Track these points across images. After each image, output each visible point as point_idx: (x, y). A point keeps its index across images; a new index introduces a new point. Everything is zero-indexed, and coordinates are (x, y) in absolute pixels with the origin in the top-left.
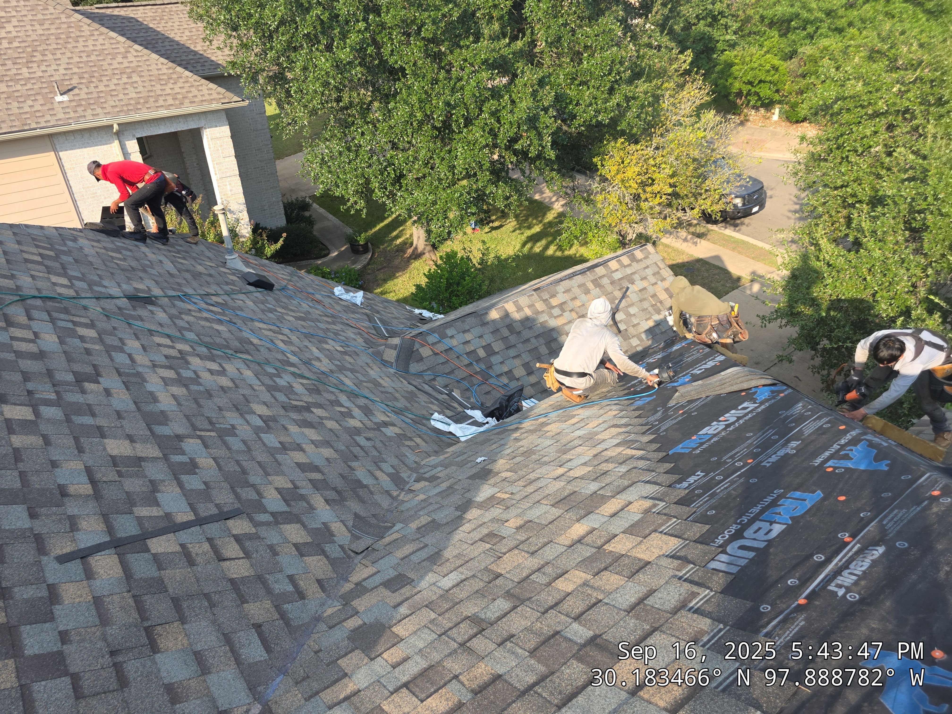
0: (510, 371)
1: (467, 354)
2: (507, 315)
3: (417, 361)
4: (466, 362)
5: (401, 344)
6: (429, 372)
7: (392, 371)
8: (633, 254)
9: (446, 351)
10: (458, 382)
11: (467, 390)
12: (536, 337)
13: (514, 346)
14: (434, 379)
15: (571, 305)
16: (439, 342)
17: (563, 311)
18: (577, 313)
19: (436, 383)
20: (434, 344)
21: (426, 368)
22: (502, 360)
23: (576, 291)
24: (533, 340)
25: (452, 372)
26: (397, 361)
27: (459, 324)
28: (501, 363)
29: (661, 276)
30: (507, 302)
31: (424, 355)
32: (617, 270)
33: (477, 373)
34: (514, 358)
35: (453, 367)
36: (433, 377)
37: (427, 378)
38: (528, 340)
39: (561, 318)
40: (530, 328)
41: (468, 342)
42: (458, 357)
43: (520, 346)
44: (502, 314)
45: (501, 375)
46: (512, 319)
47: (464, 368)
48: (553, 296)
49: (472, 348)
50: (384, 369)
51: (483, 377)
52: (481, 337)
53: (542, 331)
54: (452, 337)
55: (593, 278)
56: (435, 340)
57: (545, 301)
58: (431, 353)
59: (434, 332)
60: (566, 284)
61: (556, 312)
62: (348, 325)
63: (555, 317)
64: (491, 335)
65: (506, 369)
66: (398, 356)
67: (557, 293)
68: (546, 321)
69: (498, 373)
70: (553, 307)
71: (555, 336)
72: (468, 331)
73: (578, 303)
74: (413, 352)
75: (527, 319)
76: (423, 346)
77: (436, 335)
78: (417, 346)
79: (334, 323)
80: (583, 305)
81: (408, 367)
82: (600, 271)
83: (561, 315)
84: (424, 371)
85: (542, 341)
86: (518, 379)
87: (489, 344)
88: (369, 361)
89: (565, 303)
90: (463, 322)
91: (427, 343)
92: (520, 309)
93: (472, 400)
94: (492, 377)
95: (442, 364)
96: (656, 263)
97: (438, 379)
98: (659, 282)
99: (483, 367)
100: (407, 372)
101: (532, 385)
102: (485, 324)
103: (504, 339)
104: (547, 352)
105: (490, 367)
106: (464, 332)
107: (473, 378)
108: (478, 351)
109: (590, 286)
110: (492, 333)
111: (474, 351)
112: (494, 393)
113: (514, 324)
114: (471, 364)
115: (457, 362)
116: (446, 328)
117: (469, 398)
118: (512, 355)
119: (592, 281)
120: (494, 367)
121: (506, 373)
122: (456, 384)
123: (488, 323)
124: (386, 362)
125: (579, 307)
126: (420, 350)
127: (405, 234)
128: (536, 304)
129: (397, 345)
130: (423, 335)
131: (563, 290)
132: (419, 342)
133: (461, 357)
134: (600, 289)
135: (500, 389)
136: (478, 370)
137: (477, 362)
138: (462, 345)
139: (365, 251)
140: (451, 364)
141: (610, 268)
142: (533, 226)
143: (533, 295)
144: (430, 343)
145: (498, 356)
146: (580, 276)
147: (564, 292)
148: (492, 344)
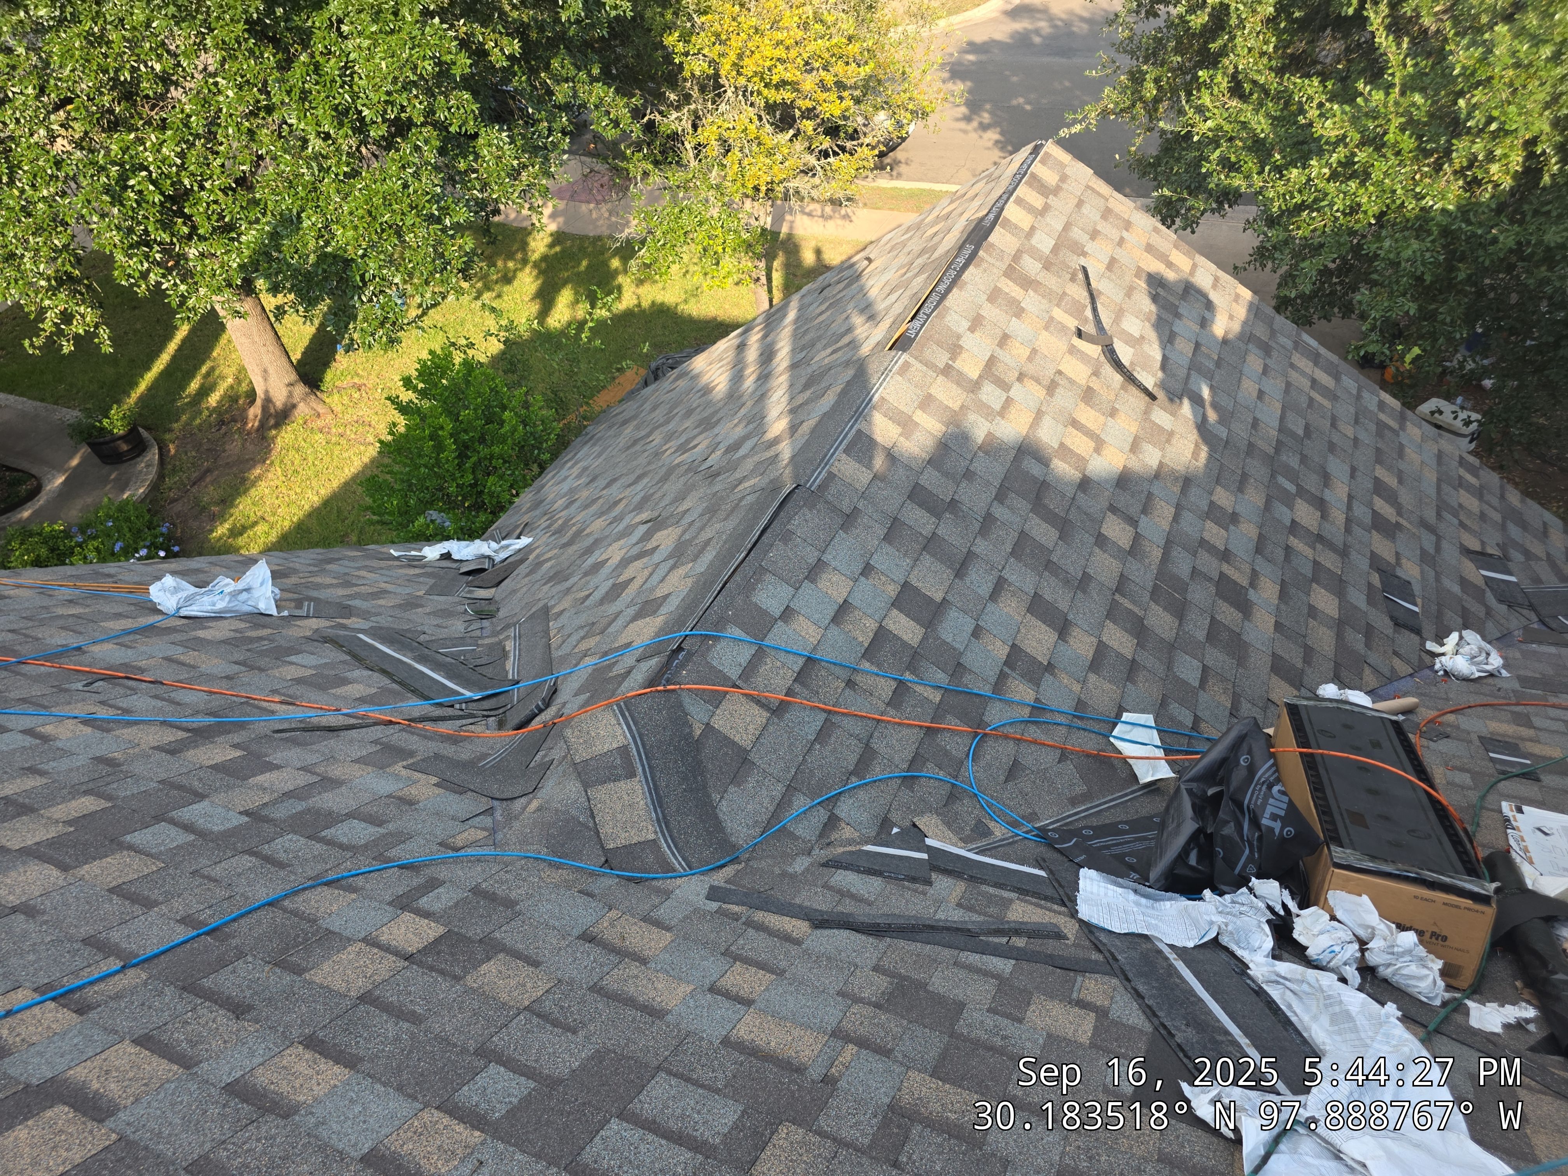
0: (1015, 651)
1: (869, 653)
3: (736, 779)
4: (886, 688)
5: (639, 737)
6: (801, 803)
8: (1034, 176)
9: (801, 677)
10: (909, 781)
11: (954, 795)
12: (1001, 497)
13: (970, 555)
14: (832, 822)
15: (1009, 360)
16: (760, 654)
17: (1005, 386)
18: (1038, 381)
19: (847, 832)
20: (749, 671)
21: (778, 790)
22: (970, 622)
23: (994, 315)
24: (999, 511)
25: (867, 756)
26: (664, 822)
27: (777, 553)
28: (977, 632)
29: (1118, 217)
30: (860, 413)
31: (744, 739)
32: (1033, 228)
33: (939, 712)
34: (994, 596)
35: (860, 730)
36: (822, 815)
37: (806, 830)
38: (988, 522)
39: (1012, 410)
40: (969, 474)
41: (844, 608)
42: (850, 684)
43: (981, 547)
45: (1002, 677)
46: (908, 467)
47: (892, 715)
48: (955, 349)
49: (871, 625)
50: (668, 912)
51: (963, 716)
52: (868, 568)
53: (999, 471)
54: (787, 614)
55: (1002, 266)
56: (745, 654)
57: (947, 371)
58: (760, 716)
59: (720, 623)
60: (957, 301)
61: (991, 394)
63: (1002, 414)
64: (888, 548)
65: (1002, 651)
66: (658, 799)
67: (959, 337)
68: (989, 434)
69: (992, 676)
70: (977, 384)
71: (1036, 470)
72: (821, 564)
73: (1019, 351)
74: (696, 747)
75: (942, 446)
76: (716, 700)
77: (735, 632)
78: (697, 714)
80: (1034, 351)
81: (718, 826)
82: (1001, 239)
83: (1009, 401)
84: (783, 804)
85: (1020, 504)
86: (1050, 668)
87: (906, 585)
89: (992, 360)
90: (787, 537)
91: (725, 680)
92: (908, 425)
93: (999, 831)
94: (984, 700)
95: (822, 735)
96: (1088, 187)
97: (844, 809)
98: (1125, 234)
99: (941, 678)
100: (731, 852)
101: (1095, 665)
102: (849, 519)
103: (931, 544)
104: (1053, 533)
105: (958, 669)
106: (812, 575)
107: (941, 740)
108: (890, 624)
109: (1012, 289)
110: (888, 538)
111: (881, 634)
112: (1030, 757)
113: (924, 480)
114: (901, 688)
116: (749, 588)
117: (981, 831)
118: (985, 590)
119: (1007, 275)
120: (966, 662)
121: (1009, 663)
122: (905, 795)
123: (855, 512)
124: (631, 853)
125: (1030, 359)
126: (718, 723)
127: (223, 378)
128: (932, 391)
129: (623, 750)
130: (690, 654)
131: (966, 324)
132: (696, 692)
133: (858, 678)
134: (1035, 291)
135: (1033, 732)
136: (936, 697)
137: (912, 667)
138: (834, 630)
139: (139, 447)
140: (847, 723)
141: (1016, 227)
142: (514, 277)
143: (907, 365)
144: (734, 673)
145: (953, 614)
146: (971, 269)
147: (972, 329)
148: (914, 581)
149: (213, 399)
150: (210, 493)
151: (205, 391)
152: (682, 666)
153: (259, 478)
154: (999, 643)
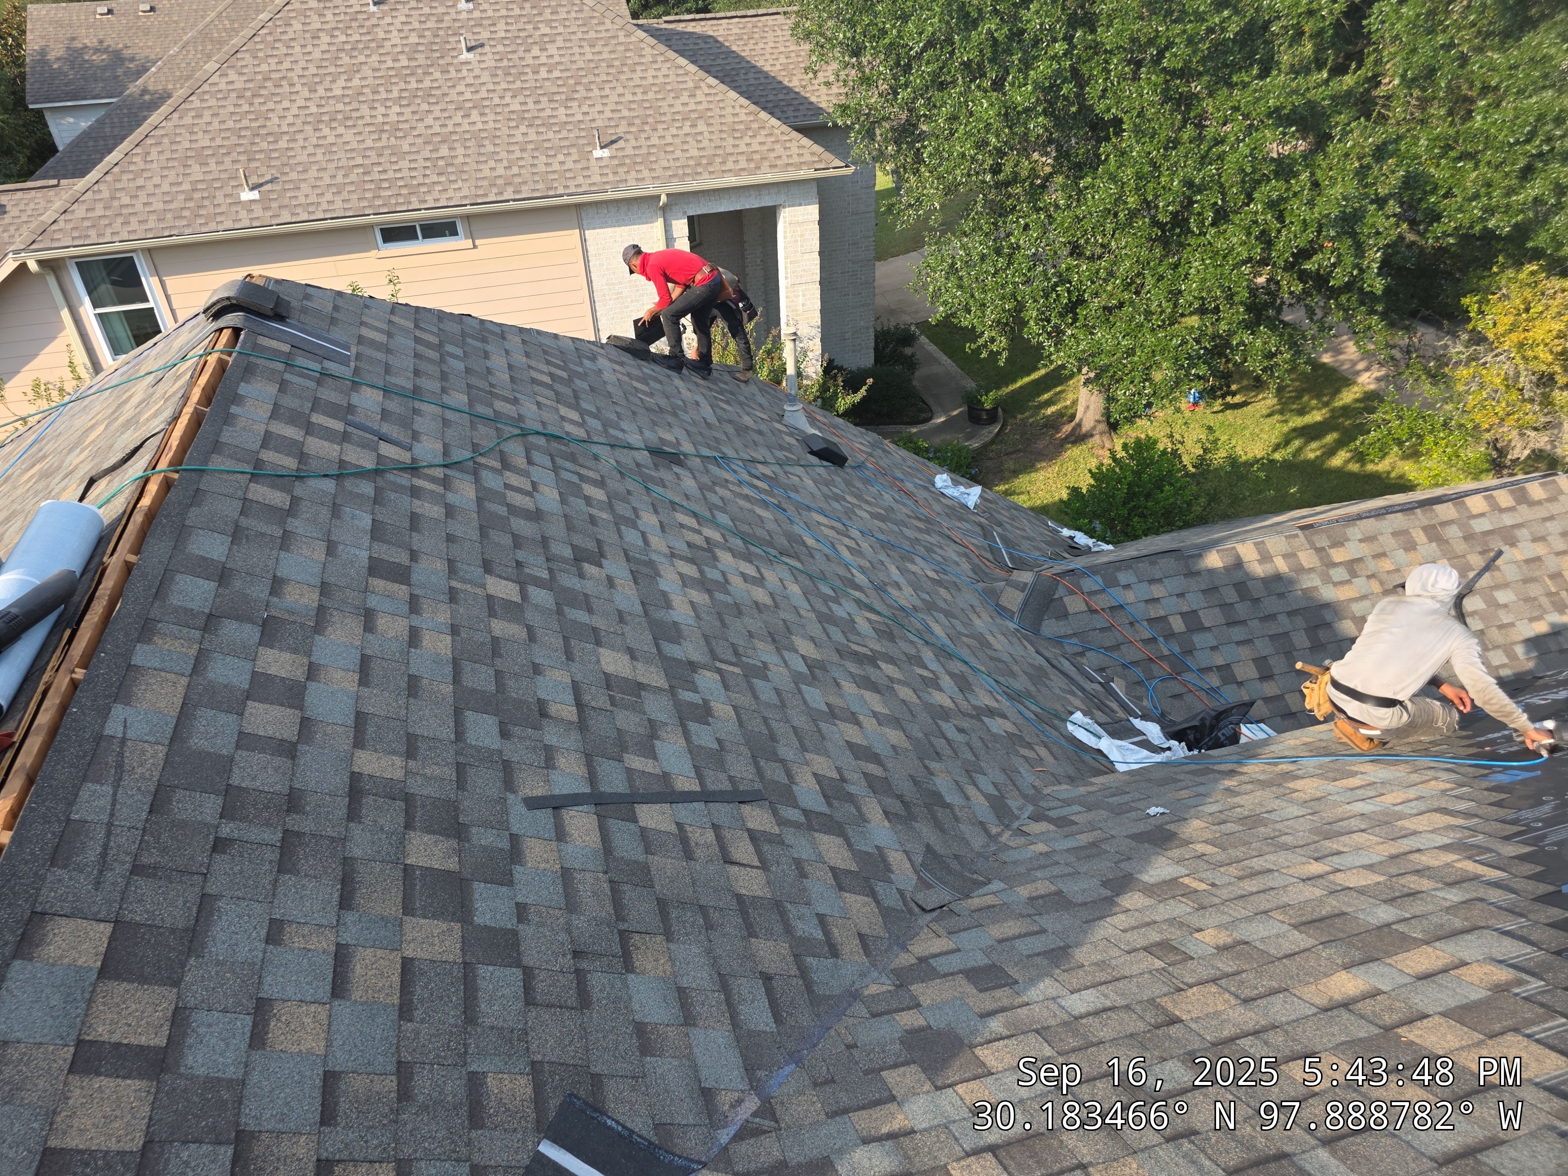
0: (1228, 666)
1: (1150, 621)
2: (1239, 564)
3: (1057, 618)
4: (1146, 635)
5: (1034, 584)
6: (1075, 640)
7: (1012, 626)
9: (1112, 609)
10: (1124, 666)
11: (1140, 683)
12: (1291, 614)
13: (1243, 622)
14: (1082, 654)
15: (1372, 566)
16: (1103, 591)
17: (1354, 574)
18: (1382, 583)
19: (1084, 661)
20: (1091, 593)
21: (1070, 632)
22: (1215, 643)
23: (1388, 542)
24: (1283, 619)
25: (1117, 647)
26: (1022, 610)
27: (1143, 565)
28: (1213, 648)
30: (1243, 541)
31: (1071, 610)
32: (1482, 515)
33: (1162, 658)
34: (1238, 643)
35: (1120, 639)
36: (1080, 650)
37: (1070, 649)
38: (1272, 617)
39: (1346, 587)
40: (1281, 595)
41: (1156, 600)
42: (1131, 624)
43: (1254, 624)
44: (1230, 561)
45: (1209, 669)
46: (1247, 574)
47: (1140, 645)
48: (1338, 544)
49: (1162, 613)
50: (999, 620)
51: (1172, 666)
52: (1181, 595)
53: (1304, 604)
54: (1127, 587)
55: (1426, 522)
56: (1095, 588)
57: (1319, 550)
58: (1084, 608)
59: (1095, 573)
60: (1369, 525)
61: (1339, 574)
62: (949, 537)
63: (1335, 584)
64: (1200, 595)
65: (1220, 662)
66: (1025, 603)
67: (1348, 540)
68: (1316, 588)
69: (1204, 665)
70: (1335, 565)
71: (1328, 618)
72: (1160, 581)
73: (1386, 565)
74: (1052, 600)
75: (1278, 578)
76: (1072, 593)
77: (1099, 579)
78: (1060, 592)
79: (928, 532)
80: (1398, 570)
81: (1040, 625)
82: (1446, 511)
83: (1348, 582)
84: (1066, 636)
85: (1300, 622)
86: (1240, 684)
87: (1195, 612)
88: (976, 603)
89: (1360, 560)
90: (1153, 563)
91: (1081, 589)
92: (1265, 557)
93: (1145, 703)
94: (1190, 669)
95: (1102, 630)
97: (1089, 654)
99: (1177, 649)
100: (1036, 631)
101: (1267, 700)
102: (1192, 574)
103: (1225, 606)
104: (1308, 644)
105: (1190, 652)
106: (1152, 581)
107: (1153, 666)
108: (1171, 619)
109: (1419, 536)
110: (1204, 591)
111: (1163, 619)
112: (1189, 698)
113: (1250, 584)
114: (1154, 640)
115: (1129, 633)
116: (1119, 569)
117: (1140, 698)
118: (1236, 638)
119: (1425, 529)
120: (1196, 653)
121: (1219, 668)
122: (1119, 669)
123: (1198, 573)
124: (1004, 609)
125: (1388, 572)
126: (1065, 599)
128: (1300, 554)
129: (1026, 584)
130: (1075, 575)
131: (1360, 536)
132: (1067, 586)
133: (1137, 625)
134: (1439, 546)
135: (1202, 695)
136: (1166, 653)
137: (1166, 638)
138: (1143, 604)
139: (991, 420)
140: (1117, 633)
141: (1467, 509)
143: (1297, 536)
144: (1086, 590)
145: (1208, 635)
146: (1399, 515)
147: (1361, 541)
148: (1201, 613)
149: (1051, 410)
150: (1011, 464)
151: (1050, 403)
152: (1069, 576)
154: (1221, 659)
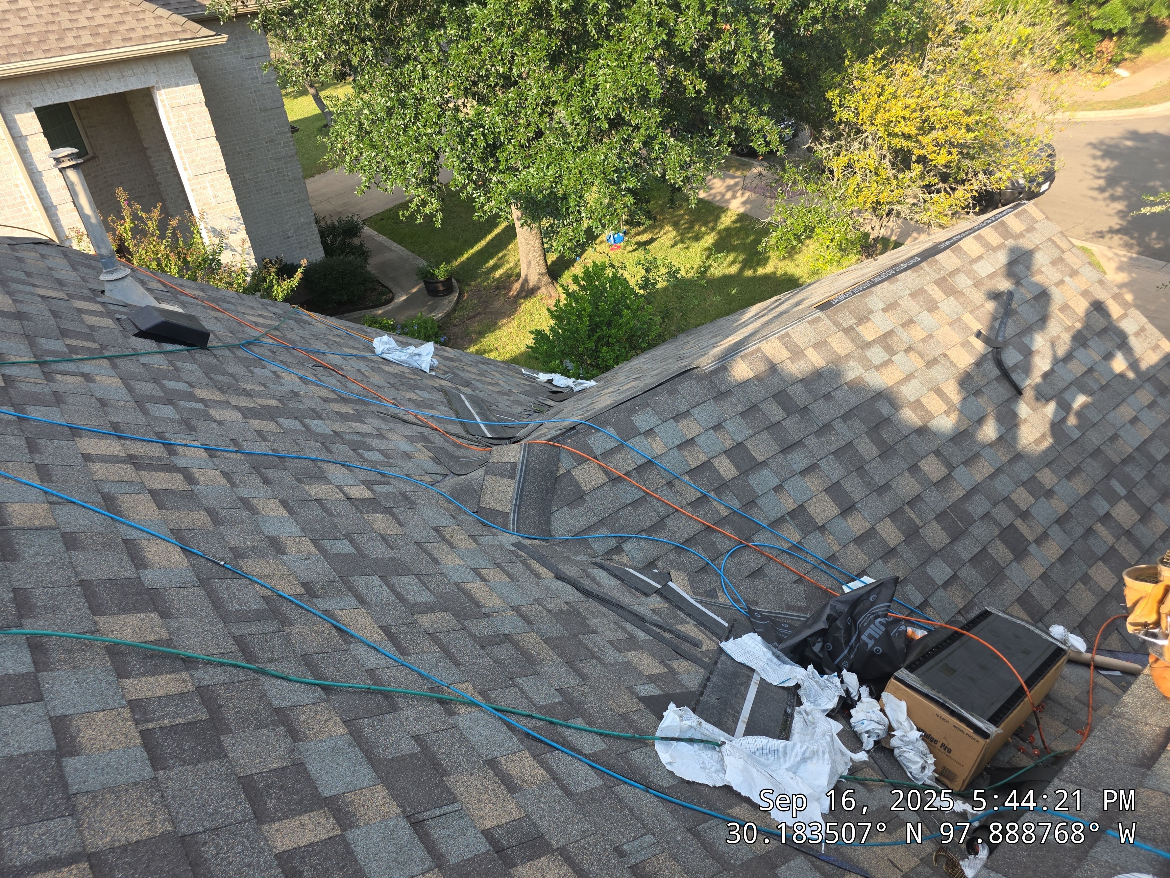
0: (801, 509)
1: (691, 472)
2: (773, 368)
3: (570, 504)
4: (693, 495)
5: (527, 461)
6: (603, 532)
7: (508, 539)
8: (1003, 223)
9: (639, 469)
10: (678, 549)
11: (705, 569)
12: (846, 417)
13: (799, 443)
14: (617, 550)
15: (905, 337)
16: (620, 447)
17: (891, 351)
18: (922, 356)
19: (624, 559)
20: (607, 454)
21: (593, 520)
22: (775, 482)
23: (909, 305)
24: (838, 425)
25: (660, 524)
26: (518, 507)
27: (661, 398)
28: (777, 489)
29: (1067, 265)
30: (765, 338)
31: (586, 487)
32: (980, 257)
33: (722, 521)
34: (803, 473)
35: (662, 510)
36: (614, 543)
37: (599, 547)
38: (826, 428)
39: (889, 369)
40: (828, 397)
41: (690, 442)
42: (670, 484)
43: (812, 442)
44: (761, 368)
45: (781, 520)
46: (783, 379)
47: (688, 511)
48: (863, 319)
49: (703, 458)
50: (486, 539)
51: (738, 530)
52: (719, 427)
53: (854, 401)
54: (649, 433)
55: (937, 276)
56: (611, 444)
57: (848, 331)
58: (602, 478)
59: (605, 423)
60: (884, 290)
61: (877, 354)
62: (395, 417)
63: (878, 368)
64: (740, 420)
65: (790, 505)
66: (520, 495)
67: (871, 312)
68: (860, 377)
69: (774, 516)
70: (869, 345)
71: (885, 410)
72: (686, 414)
73: (917, 333)
74: (557, 479)
75: (818, 375)
76: (581, 461)
77: (611, 431)
78: (565, 463)
80: (931, 336)
81: (549, 522)
82: (946, 259)
83: (889, 362)
84: (590, 528)
85: (859, 426)
86: (822, 529)
87: (740, 444)
89: (890, 334)
90: (672, 392)
91: (591, 452)
92: (797, 353)
93: (723, 598)
94: (759, 528)
95: (635, 504)
96: (1050, 240)
97: (628, 546)
98: (1067, 279)
99: (736, 504)
100: (546, 535)
101: (859, 540)
102: (721, 395)
103: (773, 428)
104: (876, 452)
105: (751, 503)
106: (678, 417)
107: (714, 537)
108: (716, 462)
109: (936, 293)
110: (742, 414)
111: (706, 465)
112: (772, 570)
113: (790, 390)
114: (703, 499)
115: (668, 496)
117: (712, 594)
118: (799, 467)
119: (937, 283)
120: (759, 502)
121: (792, 514)
122: (673, 556)
123: (729, 393)
124: (492, 513)
125: (923, 340)
126: (575, 473)
127: (508, 262)
128: (829, 340)
129: (514, 465)
130: (578, 433)
131: (881, 305)
132: (571, 453)
133: (677, 483)
134: (956, 299)
135: (785, 559)
136: (725, 513)
137: (717, 490)
138: (676, 452)
139: (449, 289)
140: (655, 503)
141: (965, 253)
142: (702, 237)
143: (819, 319)
144: (598, 452)
145: (766, 472)
146: (908, 272)
147: (884, 310)
148: (748, 444)
149: (498, 273)
150: (475, 326)
151: (496, 267)
152: (570, 437)
153: (504, 325)
154: (791, 501)
